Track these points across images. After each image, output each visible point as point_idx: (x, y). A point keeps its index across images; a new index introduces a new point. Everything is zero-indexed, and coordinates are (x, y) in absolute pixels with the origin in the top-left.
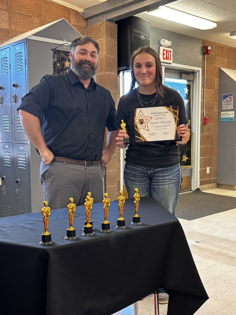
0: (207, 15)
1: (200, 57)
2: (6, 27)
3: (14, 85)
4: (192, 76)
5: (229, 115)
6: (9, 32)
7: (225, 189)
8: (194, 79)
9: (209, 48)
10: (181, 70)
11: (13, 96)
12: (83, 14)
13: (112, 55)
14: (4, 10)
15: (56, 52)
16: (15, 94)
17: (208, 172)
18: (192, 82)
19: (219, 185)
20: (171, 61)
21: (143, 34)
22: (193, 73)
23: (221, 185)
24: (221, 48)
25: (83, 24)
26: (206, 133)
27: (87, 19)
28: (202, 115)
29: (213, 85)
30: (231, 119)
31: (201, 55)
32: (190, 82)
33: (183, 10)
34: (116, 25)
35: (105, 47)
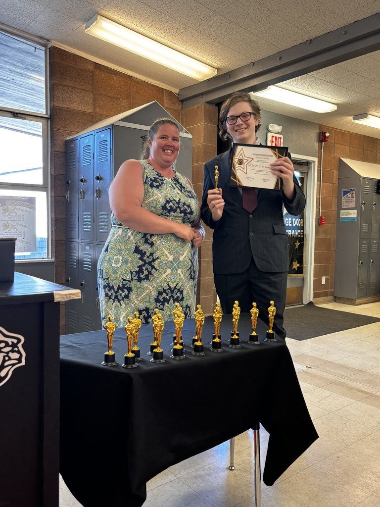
0: (326, 95)
1: (316, 145)
2: (90, 111)
3: (97, 178)
4: (306, 167)
5: (350, 214)
6: (93, 116)
7: (343, 303)
8: (308, 171)
9: (327, 134)
11: (96, 191)
12: (178, 95)
13: (210, 143)
14: (89, 91)
16: (99, 188)
17: (324, 282)
18: (306, 174)
19: (337, 299)
22: (307, 164)
23: (339, 298)
24: (342, 134)
25: (178, 106)
26: (322, 236)
27: (182, 101)
28: (318, 214)
29: (331, 178)
30: (353, 219)
31: (318, 143)
32: (303, 174)
33: (296, 90)
34: (217, 108)
35: (203, 133)
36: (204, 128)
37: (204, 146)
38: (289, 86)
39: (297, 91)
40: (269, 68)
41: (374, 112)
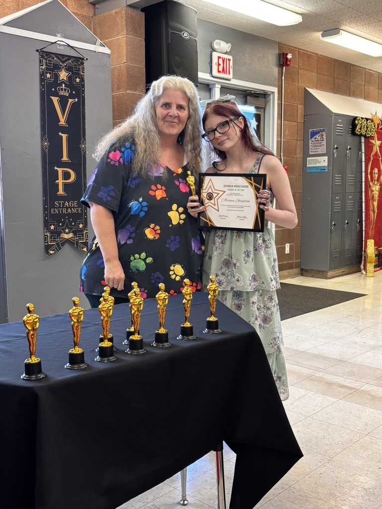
0: (288, 1)
1: (276, 70)
4: (262, 100)
5: (320, 162)
7: (312, 277)
8: (265, 106)
9: (289, 56)
10: (245, 91)
13: (136, 63)
15: (45, 54)
17: (287, 251)
18: (262, 110)
19: (304, 271)
20: (230, 76)
21: (187, 30)
22: (263, 96)
23: (306, 271)
24: (307, 56)
25: (88, 11)
27: (94, 4)
29: (296, 115)
30: (323, 168)
31: (277, 68)
32: (260, 109)
34: (143, 14)
35: (125, 49)
36: (126, 43)
37: (128, 68)
41: (347, 27)
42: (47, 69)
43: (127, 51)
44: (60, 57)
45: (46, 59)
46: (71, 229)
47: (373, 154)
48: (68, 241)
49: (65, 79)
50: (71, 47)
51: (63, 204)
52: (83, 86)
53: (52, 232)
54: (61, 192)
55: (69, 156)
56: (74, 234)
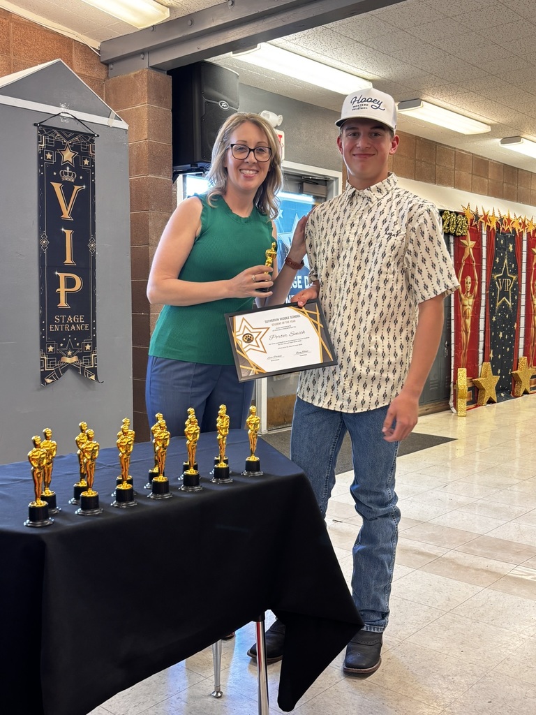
10: (301, 176)
12: (99, 51)
13: (160, 139)
15: (45, 129)
21: (226, 98)
22: (324, 182)
25: (99, 73)
27: (107, 64)
32: (319, 200)
33: (305, 52)
34: (170, 78)
35: (146, 122)
36: (148, 114)
37: (150, 145)
38: (293, 46)
39: (306, 55)
40: (260, 11)
41: (430, 98)
42: (47, 148)
43: (149, 124)
44: (64, 132)
45: (45, 135)
46: (75, 350)
47: (464, 258)
48: (70, 366)
49: (70, 160)
50: (79, 120)
51: (66, 319)
52: (93, 170)
53: (50, 355)
54: (63, 303)
55: (74, 258)
56: (79, 358)
